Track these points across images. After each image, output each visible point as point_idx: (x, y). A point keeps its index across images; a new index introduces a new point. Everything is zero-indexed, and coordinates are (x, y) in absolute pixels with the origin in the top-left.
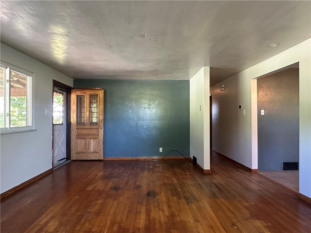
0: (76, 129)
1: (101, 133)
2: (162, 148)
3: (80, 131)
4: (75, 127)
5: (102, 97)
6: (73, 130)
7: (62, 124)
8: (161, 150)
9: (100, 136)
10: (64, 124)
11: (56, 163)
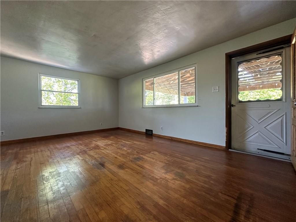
10: (284, 100)
11: (255, 150)
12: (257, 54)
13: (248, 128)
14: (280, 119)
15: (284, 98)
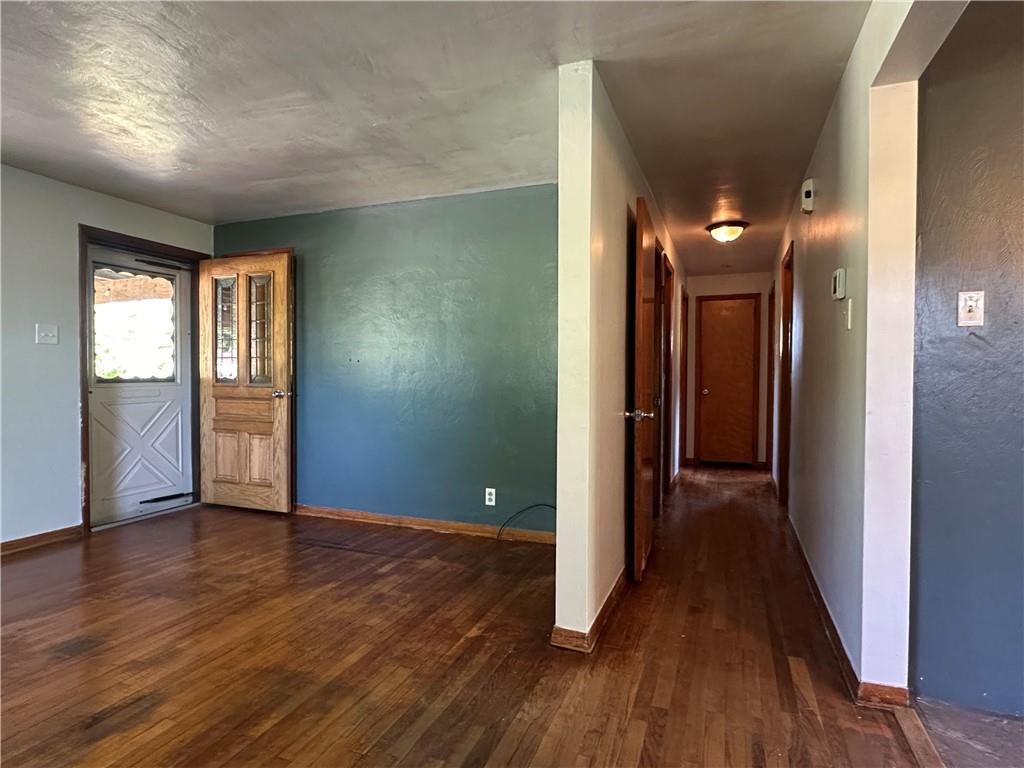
0: (214, 400)
1: (279, 415)
2: (493, 491)
3: (225, 405)
4: (211, 391)
5: (281, 279)
6: (205, 401)
7: (172, 380)
8: (490, 497)
9: (276, 424)
10: (179, 381)
11: (135, 508)
12: (137, 260)
13: (121, 454)
14: (174, 424)
15: (179, 376)
